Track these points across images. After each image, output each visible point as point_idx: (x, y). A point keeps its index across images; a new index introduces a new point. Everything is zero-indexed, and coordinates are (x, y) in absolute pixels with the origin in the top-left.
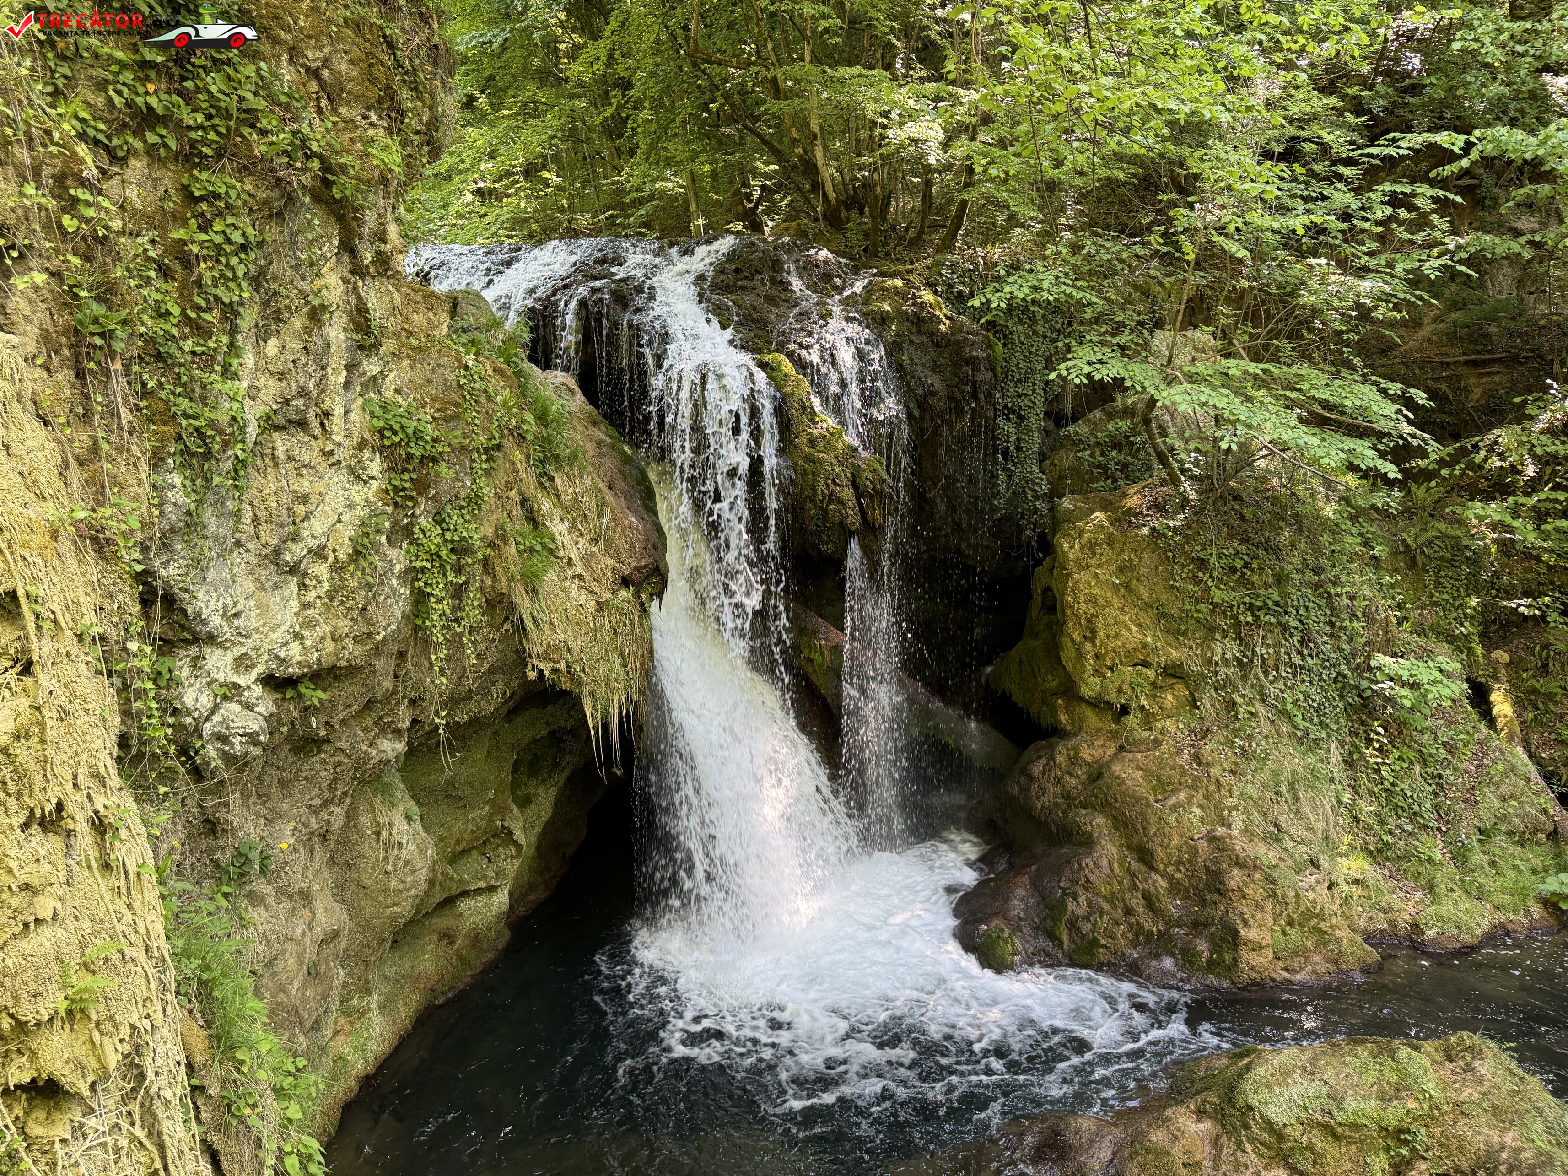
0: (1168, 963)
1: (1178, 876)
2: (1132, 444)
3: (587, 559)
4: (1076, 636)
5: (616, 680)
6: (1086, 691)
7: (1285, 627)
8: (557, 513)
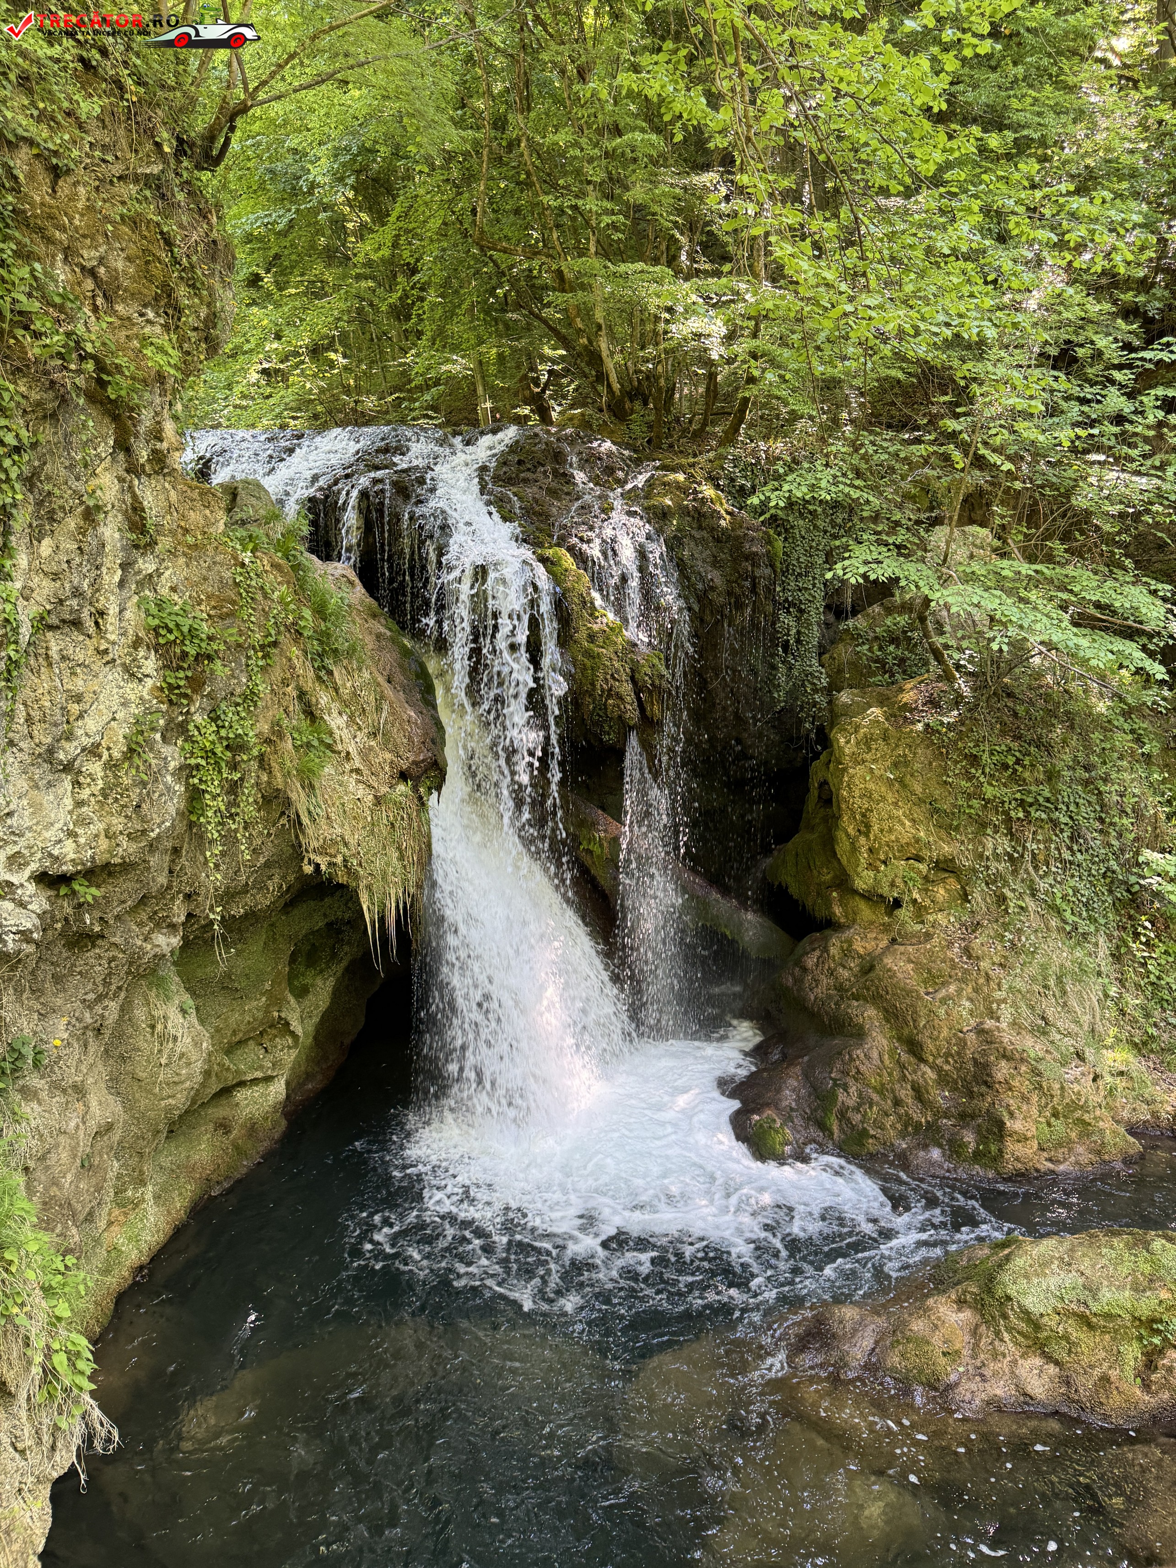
0: (936, 1154)
1: (947, 1067)
2: (910, 639)
3: (365, 753)
4: (851, 830)
5: (394, 874)
6: (860, 884)
7: (1055, 823)
8: (335, 706)
